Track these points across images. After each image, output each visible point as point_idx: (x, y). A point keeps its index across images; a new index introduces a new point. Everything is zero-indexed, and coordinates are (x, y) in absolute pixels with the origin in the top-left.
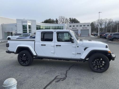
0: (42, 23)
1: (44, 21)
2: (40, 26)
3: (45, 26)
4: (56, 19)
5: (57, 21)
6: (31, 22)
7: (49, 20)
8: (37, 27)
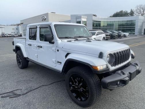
0: (110, 17)
1: (113, 15)
2: (100, 22)
3: (107, 22)
4: (131, 10)
5: (132, 13)
6: (86, 17)
7: (119, 12)
8: (93, 23)
